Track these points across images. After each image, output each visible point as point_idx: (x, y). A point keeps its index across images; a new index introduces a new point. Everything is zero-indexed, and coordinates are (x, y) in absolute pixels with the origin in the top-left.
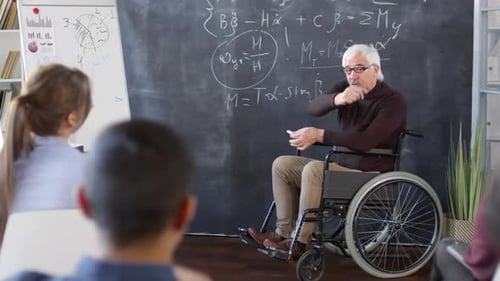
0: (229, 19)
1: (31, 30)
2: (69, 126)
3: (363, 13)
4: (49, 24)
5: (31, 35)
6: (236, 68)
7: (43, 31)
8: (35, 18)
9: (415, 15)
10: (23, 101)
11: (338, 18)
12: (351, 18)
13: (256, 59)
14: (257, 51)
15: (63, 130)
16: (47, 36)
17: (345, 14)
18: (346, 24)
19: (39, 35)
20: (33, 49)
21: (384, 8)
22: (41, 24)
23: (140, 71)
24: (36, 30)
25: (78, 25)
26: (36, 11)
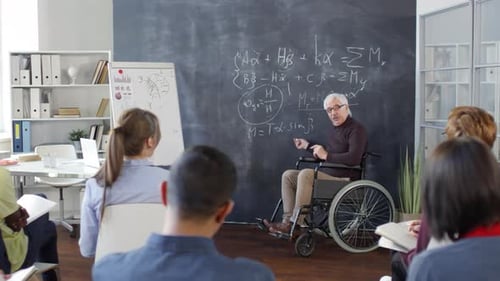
0: (250, 77)
1: (117, 84)
2: (149, 147)
3: (340, 73)
4: (129, 81)
5: (117, 88)
6: (254, 110)
7: (125, 85)
8: (120, 76)
9: (376, 74)
10: (117, 131)
11: (323, 77)
12: (332, 76)
13: (268, 104)
14: (269, 98)
15: (145, 151)
16: (128, 88)
17: (328, 74)
18: (329, 80)
19: (122, 88)
20: (118, 97)
21: (354, 70)
22: (124, 81)
23: (190, 112)
24: (120, 84)
25: (149, 80)
26: (121, 72)
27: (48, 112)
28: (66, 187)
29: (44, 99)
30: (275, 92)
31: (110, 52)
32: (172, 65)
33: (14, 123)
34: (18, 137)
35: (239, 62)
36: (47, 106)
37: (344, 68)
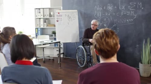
0: (99, 14)
1: (57, 17)
3: (128, 12)
4: (62, 16)
5: (57, 18)
6: (101, 25)
7: (60, 17)
8: (59, 15)
9: (140, 12)
11: (122, 14)
12: (125, 13)
13: (105, 23)
14: (105, 21)
16: (61, 18)
17: (124, 12)
18: (124, 15)
19: (59, 18)
20: (58, 21)
21: (132, 11)
22: (60, 16)
23: (82, 25)
24: (58, 17)
25: (68, 16)
26: (59, 13)
27: (46, 26)
28: (45, 47)
29: (45, 22)
30: (107, 19)
31: (62, 7)
32: (76, 11)
33: (36, 28)
34: (37, 33)
35: (96, 9)
36: (45, 24)
37: (129, 10)
